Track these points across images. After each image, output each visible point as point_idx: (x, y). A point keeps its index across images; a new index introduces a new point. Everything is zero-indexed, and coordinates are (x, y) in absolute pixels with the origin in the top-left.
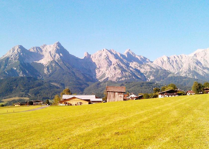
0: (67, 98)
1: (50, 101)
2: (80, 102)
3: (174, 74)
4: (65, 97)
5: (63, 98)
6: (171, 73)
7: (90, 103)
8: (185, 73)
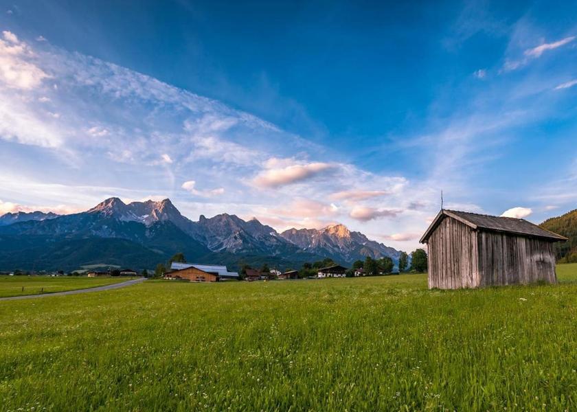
0: (179, 269)
1: (148, 272)
2: (201, 276)
3: (302, 249)
4: (175, 265)
5: (172, 268)
6: (299, 248)
7: (218, 280)
8: (314, 249)
